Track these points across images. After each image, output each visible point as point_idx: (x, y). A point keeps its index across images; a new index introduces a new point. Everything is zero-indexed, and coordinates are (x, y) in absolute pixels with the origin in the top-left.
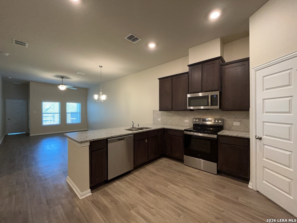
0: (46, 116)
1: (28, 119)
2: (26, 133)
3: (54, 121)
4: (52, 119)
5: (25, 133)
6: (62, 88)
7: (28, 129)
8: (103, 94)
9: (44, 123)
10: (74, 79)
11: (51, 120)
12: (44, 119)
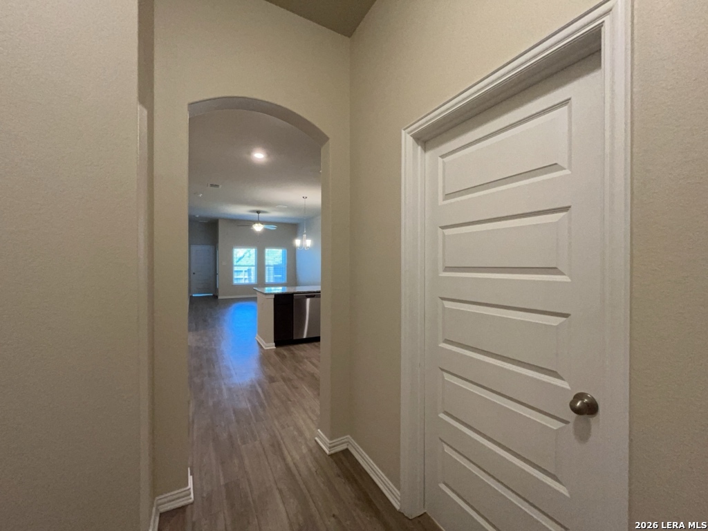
0: (237, 271)
1: (216, 274)
2: (214, 295)
3: (250, 279)
4: (246, 277)
5: (212, 294)
6: (258, 228)
7: (216, 290)
8: (307, 238)
9: (235, 282)
10: (273, 214)
11: (245, 279)
12: (235, 276)
